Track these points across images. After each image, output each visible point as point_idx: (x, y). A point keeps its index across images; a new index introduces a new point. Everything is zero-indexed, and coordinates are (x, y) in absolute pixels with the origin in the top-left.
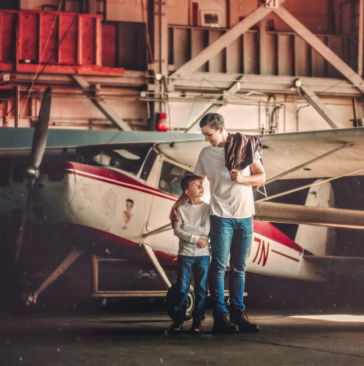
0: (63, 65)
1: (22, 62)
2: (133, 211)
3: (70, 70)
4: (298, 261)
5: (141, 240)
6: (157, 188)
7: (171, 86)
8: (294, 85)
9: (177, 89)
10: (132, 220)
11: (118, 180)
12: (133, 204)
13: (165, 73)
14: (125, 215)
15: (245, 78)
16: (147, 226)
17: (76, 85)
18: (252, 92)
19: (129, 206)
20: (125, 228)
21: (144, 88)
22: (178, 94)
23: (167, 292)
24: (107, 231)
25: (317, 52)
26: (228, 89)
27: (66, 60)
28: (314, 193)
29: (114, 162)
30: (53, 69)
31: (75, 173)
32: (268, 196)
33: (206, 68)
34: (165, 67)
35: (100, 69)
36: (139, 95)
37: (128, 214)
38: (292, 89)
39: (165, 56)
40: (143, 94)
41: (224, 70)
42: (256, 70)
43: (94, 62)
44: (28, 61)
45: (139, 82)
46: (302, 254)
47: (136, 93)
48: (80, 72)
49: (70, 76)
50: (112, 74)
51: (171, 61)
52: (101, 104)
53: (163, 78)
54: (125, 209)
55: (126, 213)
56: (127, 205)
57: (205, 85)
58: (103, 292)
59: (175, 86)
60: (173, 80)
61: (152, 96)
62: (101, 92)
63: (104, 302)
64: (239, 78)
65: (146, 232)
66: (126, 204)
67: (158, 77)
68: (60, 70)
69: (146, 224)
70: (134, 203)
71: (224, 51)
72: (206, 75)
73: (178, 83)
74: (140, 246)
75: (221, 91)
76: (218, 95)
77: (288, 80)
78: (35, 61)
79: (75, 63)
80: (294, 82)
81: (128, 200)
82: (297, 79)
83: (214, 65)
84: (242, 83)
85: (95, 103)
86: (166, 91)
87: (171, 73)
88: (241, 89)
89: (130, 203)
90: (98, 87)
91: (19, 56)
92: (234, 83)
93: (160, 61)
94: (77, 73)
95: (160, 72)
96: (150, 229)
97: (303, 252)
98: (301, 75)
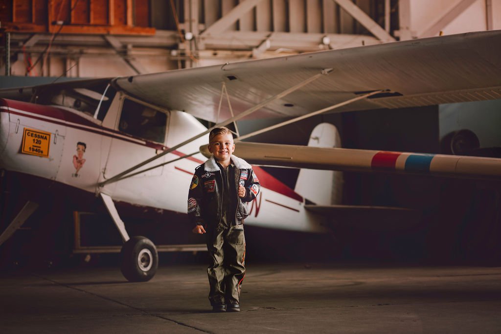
0: (95, 25)
1: (54, 23)
2: (85, 156)
3: (102, 31)
4: (298, 211)
5: (98, 189)
6: (116, 129)
7: (201, 45)
8: (322, 43)
9: (208, 48)
10: (85, 165)
11: (67, 120)
12: (85, 148)
13: (196, 32)
14: (75, 160)
15: (274, 35)
16: (104, 173)
17: (108, 45)
18: (281, 50)
19: (81, 150)
20: (76, 175)
21: (175, 47)
22: (209, 53)
23: (121, 247)
24: (53, 179)
25: (345, 11)
26: (257, 47)
27: (98, 22)
28: (317, 138)
29: (78, 103)
30: (85, 30)
31: (9, 112)
32: (241, 135)
33: (237, 26)
34: (196, 26)
35: (131, 30)
36: (170, 53)
37: (79, 159)
38: (321, 46)
39: (195, 15)
40: (174, 53)
41: (254, 28)
42: (287, 29)
43: (126, 23)
44: (61, 23)
45: (170, 42)
46: (303, 204)
47: (167, 51)
48: (112, 32)
49: (102, 36)
50: (143, 34)
51: (202, 20)
52: (133, 63)
53: (193, 38)
54: (76, 153)
55: (77, 158)
56: (78, 149)
57: (236, 44)
58: (85, 247)
59: (206, 45)
60: (203, 39)
61: (183, 54)
62: (133, 52)
63: (88, 258)
64: (269, 36)
65: (103, 180)
66: (76, 148)
67: (189, 36)
68: (92, 30)
69: (103, 171)
70: (87, 146)
71: (254, 10)
72: (237, 34)
73: (209, 42)
74: (97, 196)
75: (250, 49)
76: (249, 53)
77: (316, 37)
78: (67, 23)
79: (107, 24)
80: (322, 39)
81: (79, 143)
82: (325, 36)
83: (245, 23)
84: (271, 41)
85: (127, 62)
86: (197, 49)
87: (201, 32)
88: (271, 47)
89: (81, 147)
90: (130, 46)
91: (51, 19)
92: (263, 41)
93: (191, 21)
94: (108, 34)
95: (191, 31)
96: (109, 176)
97: (304, 201)
98: (330, 32)
